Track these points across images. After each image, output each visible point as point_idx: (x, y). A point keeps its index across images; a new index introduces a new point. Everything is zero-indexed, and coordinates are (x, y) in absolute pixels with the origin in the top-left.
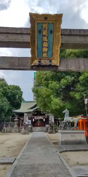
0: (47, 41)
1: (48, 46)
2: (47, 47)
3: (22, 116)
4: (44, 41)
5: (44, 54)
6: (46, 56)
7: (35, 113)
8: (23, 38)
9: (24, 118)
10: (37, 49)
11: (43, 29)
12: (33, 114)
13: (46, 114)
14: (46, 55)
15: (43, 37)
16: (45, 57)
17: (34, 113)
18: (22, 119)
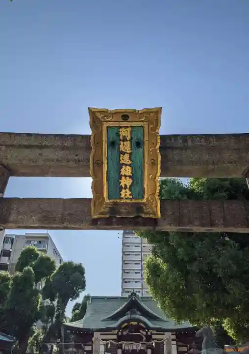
0: (130, 162)
1: (132, 173)
2: (130, 177)
3: (89, 342)
4: (123, 163)
5: (123, 191)
6: (128, 196)
7: (125, 333)
8: (78, 157)
9: (92, 346)
10: (108, 180)
11: (120, 140)
12: (117, 334)
13: (154, 337)
14: (129, 193)
15: (122, 155)
16: (126, 199)
17: (122, 333)
18: (88, 348)
